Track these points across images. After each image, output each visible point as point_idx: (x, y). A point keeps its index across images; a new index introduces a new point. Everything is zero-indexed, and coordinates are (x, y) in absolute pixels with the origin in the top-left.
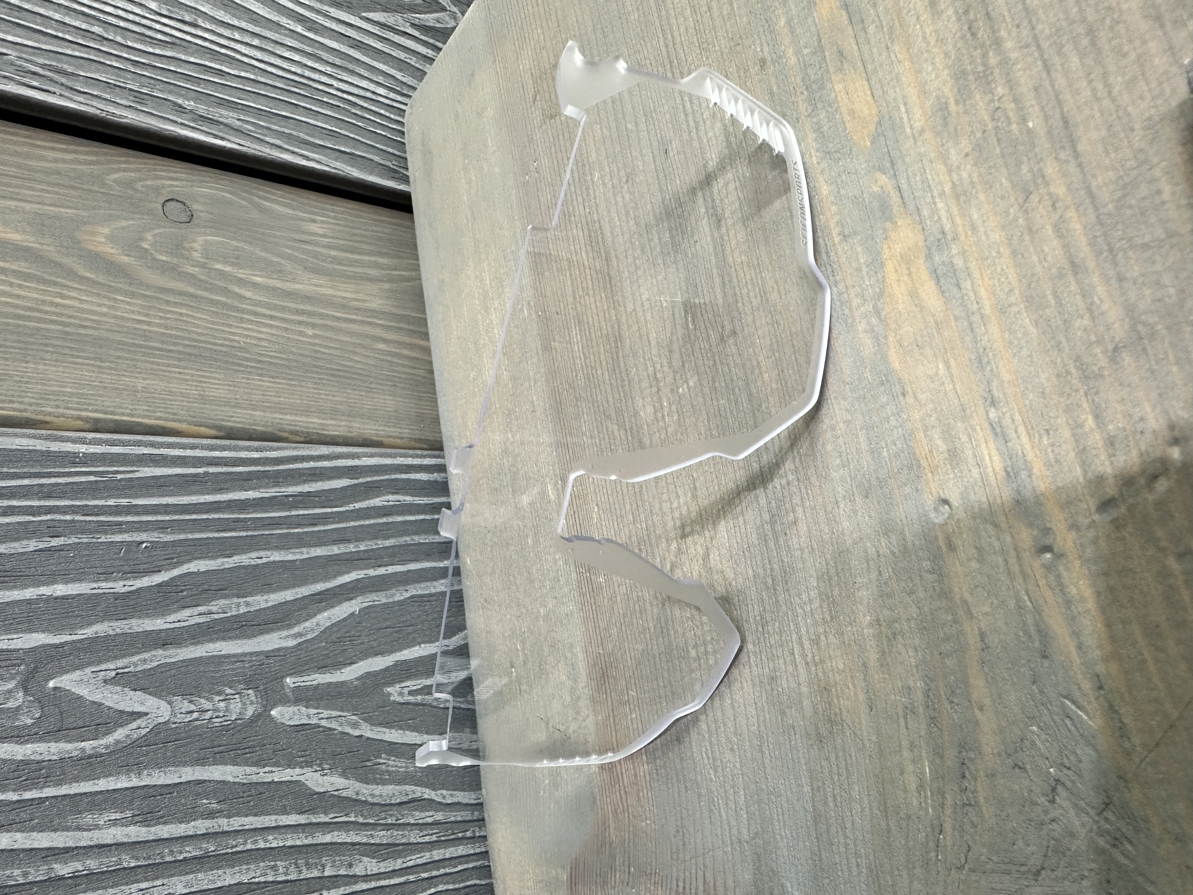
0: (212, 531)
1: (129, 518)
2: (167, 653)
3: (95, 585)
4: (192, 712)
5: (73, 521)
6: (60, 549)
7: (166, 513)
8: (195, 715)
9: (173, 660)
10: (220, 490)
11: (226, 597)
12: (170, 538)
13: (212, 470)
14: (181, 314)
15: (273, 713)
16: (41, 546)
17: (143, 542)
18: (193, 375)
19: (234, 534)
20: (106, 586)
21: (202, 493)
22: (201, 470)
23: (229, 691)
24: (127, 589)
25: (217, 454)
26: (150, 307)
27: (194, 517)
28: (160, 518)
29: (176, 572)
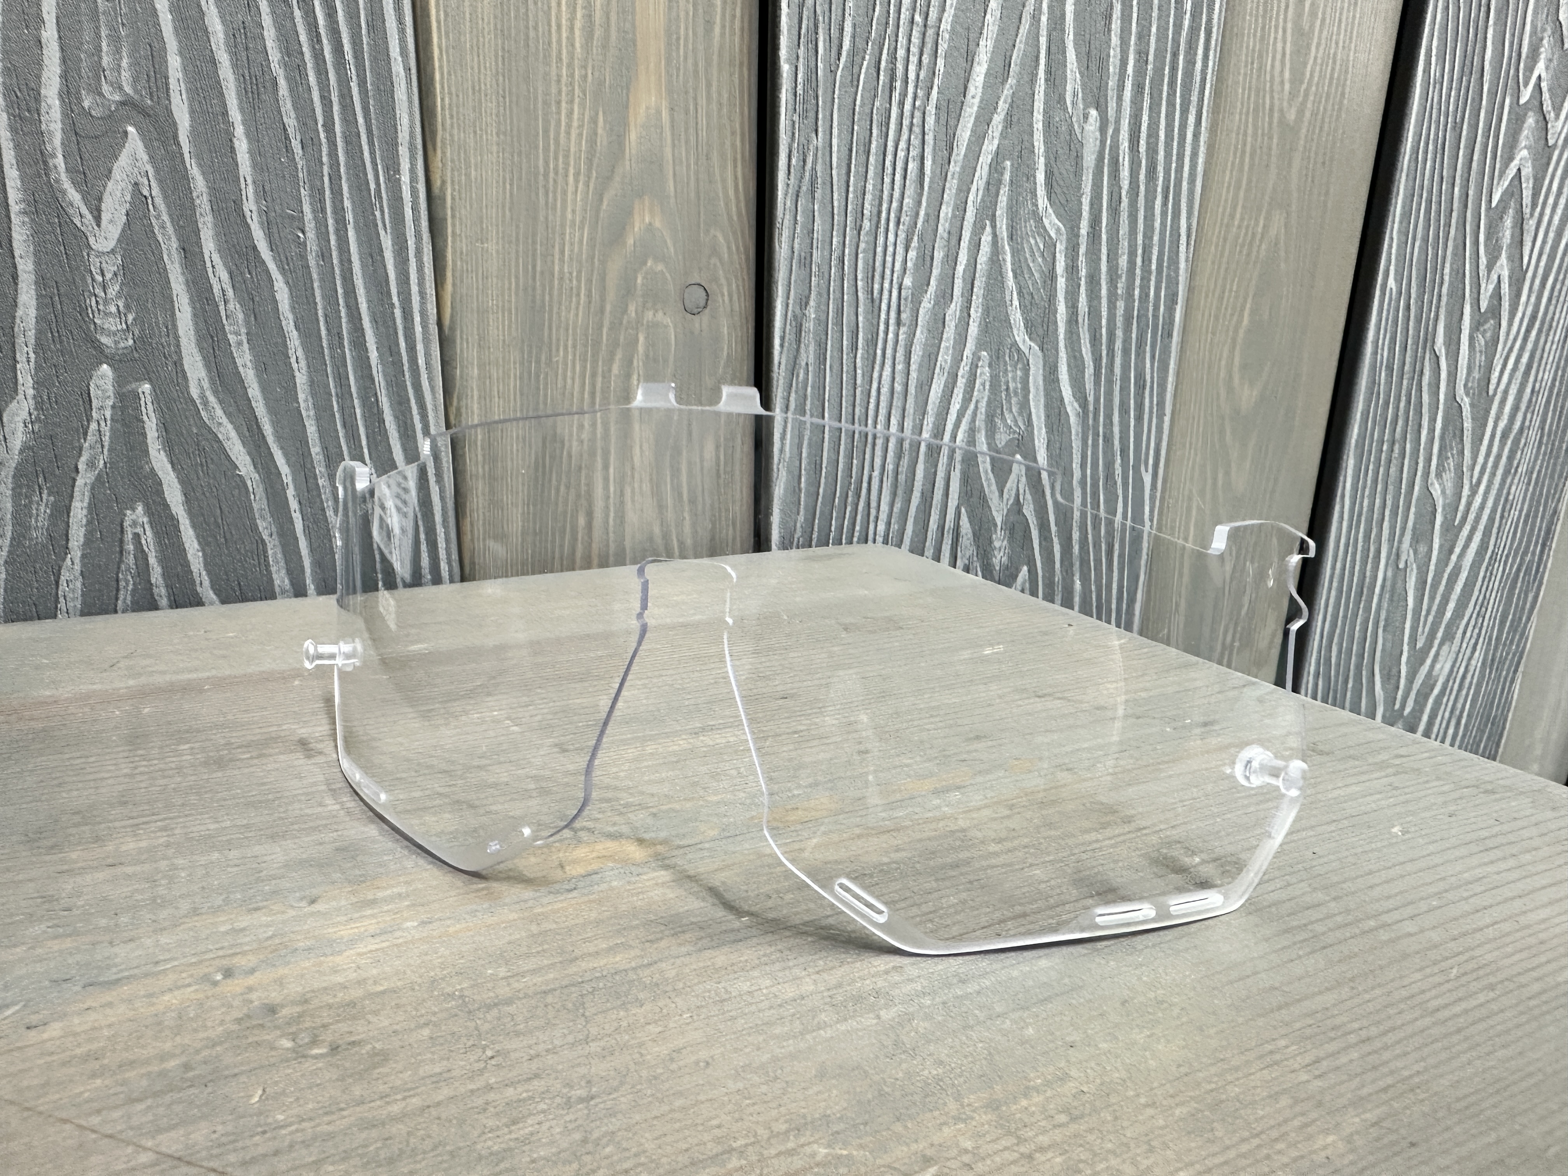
0: (325, 308)
1: (330, 222)
2: (174, 252)
3: (249, 181)
4: (103, 275)
5: (322, 163)
6: (289, 149)
7: (341, 262)
8: (99, 278)
9: (165, 257)
10: (374, 321)
11: (247, 322)
12: (312, 263)
13: (398, 312)
14: (578, 295)
15: (105, 366)
16: (291, 131)
17: (303, 232)
18: (510, 302)
19: (324, 332)
20: (249, 190)
21: (369, 301)
22: (395, 299)
23: (130, 317)
24: (248, 214)
25: (417, 319)
26: (580, 262)
27: (340, 291)
28: (335, 254)
29: (272, 266)
